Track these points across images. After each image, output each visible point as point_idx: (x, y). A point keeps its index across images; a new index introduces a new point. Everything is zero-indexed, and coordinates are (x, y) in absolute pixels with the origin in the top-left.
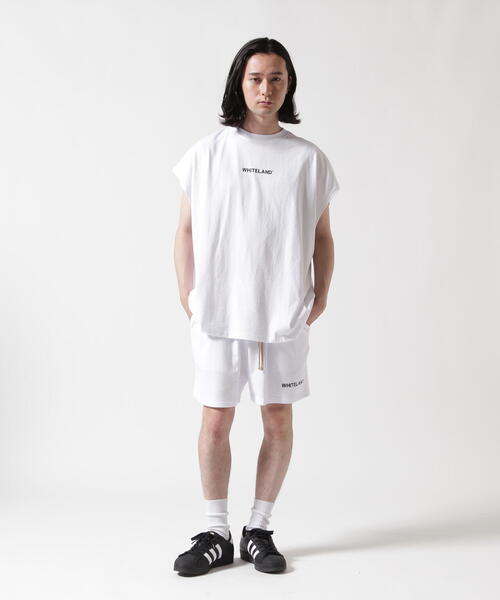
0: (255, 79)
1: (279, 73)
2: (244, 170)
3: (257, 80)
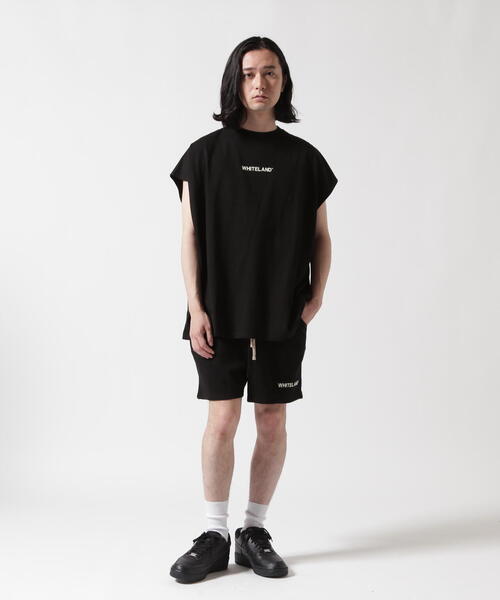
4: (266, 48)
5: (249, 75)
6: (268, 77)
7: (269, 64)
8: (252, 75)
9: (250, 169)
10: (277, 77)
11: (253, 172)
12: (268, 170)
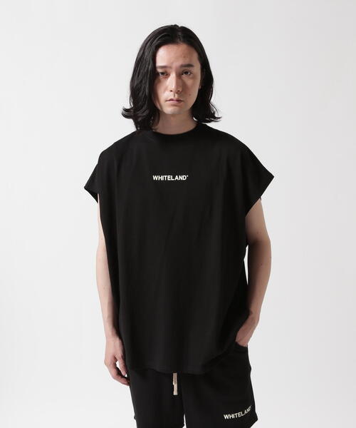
4: (184, 42)
5: (162, 73)
6: (184, 76)
7: (187, 62)
8: (166, 74)
9: (162, 178)
10: (194, 78)
11: (166, 182)
12: (183, 178)
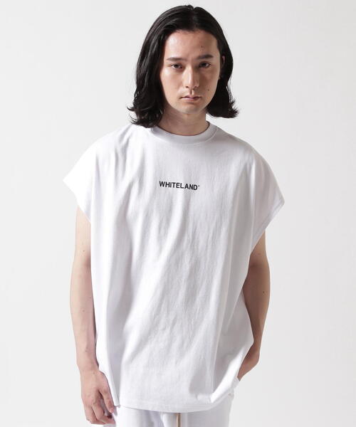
0: (176, 66)
1: (209, 56)
2: (162, 184)
3: (179, 66)
